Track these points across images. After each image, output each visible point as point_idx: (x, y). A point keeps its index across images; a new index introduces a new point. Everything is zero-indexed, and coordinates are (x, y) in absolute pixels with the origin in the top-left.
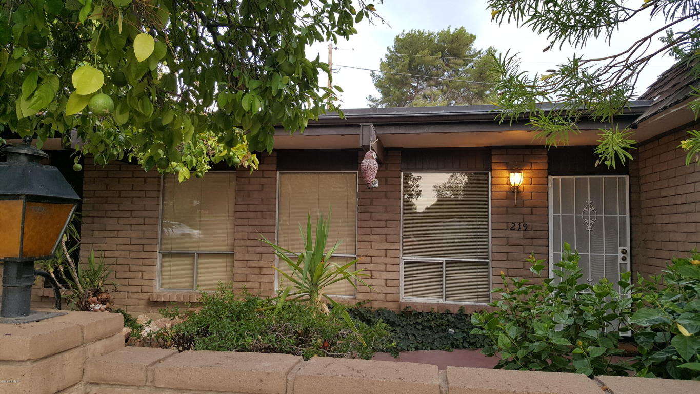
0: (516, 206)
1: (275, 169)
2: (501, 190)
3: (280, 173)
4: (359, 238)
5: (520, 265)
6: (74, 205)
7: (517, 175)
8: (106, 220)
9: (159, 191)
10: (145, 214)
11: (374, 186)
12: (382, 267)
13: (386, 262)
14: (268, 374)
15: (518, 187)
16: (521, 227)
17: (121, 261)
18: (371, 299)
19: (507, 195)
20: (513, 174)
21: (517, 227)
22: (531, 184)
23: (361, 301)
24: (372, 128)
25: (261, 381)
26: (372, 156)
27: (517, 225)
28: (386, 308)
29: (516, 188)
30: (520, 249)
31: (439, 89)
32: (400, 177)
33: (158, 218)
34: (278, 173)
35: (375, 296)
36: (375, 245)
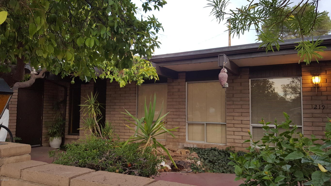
0: (317, 95)
1: (185, 81)
2: (308, 86)
3: (187, 83)
4: (227, 114)
5: (321, 128)
6: (10, 95)
7: (317, 78)
8: (115, 107)
9: (136, 93)
10: (130, 104)
11: (226, 87)
12: (240, 129)
13: (242, 127)
14: (62, 177)
15: (318, 84)
16: (320, 107)
17: (121, 125)
18: (234, 146)
19: (311, 89)
20: (314, 77)
21: (318, 107)
22: (326, 82)
23: (229, 147)
24: (225, 56)
25: (59, 181)
26: (224, 71)
27: (318, 106)
28: (242, 151)
29: (316, 85)
30: (320, 120)
31: (295, 36)
32: (249, 82)
33: (136, 105)
34: (186, 83)
35: (237, 145)
36: (235, 118)
